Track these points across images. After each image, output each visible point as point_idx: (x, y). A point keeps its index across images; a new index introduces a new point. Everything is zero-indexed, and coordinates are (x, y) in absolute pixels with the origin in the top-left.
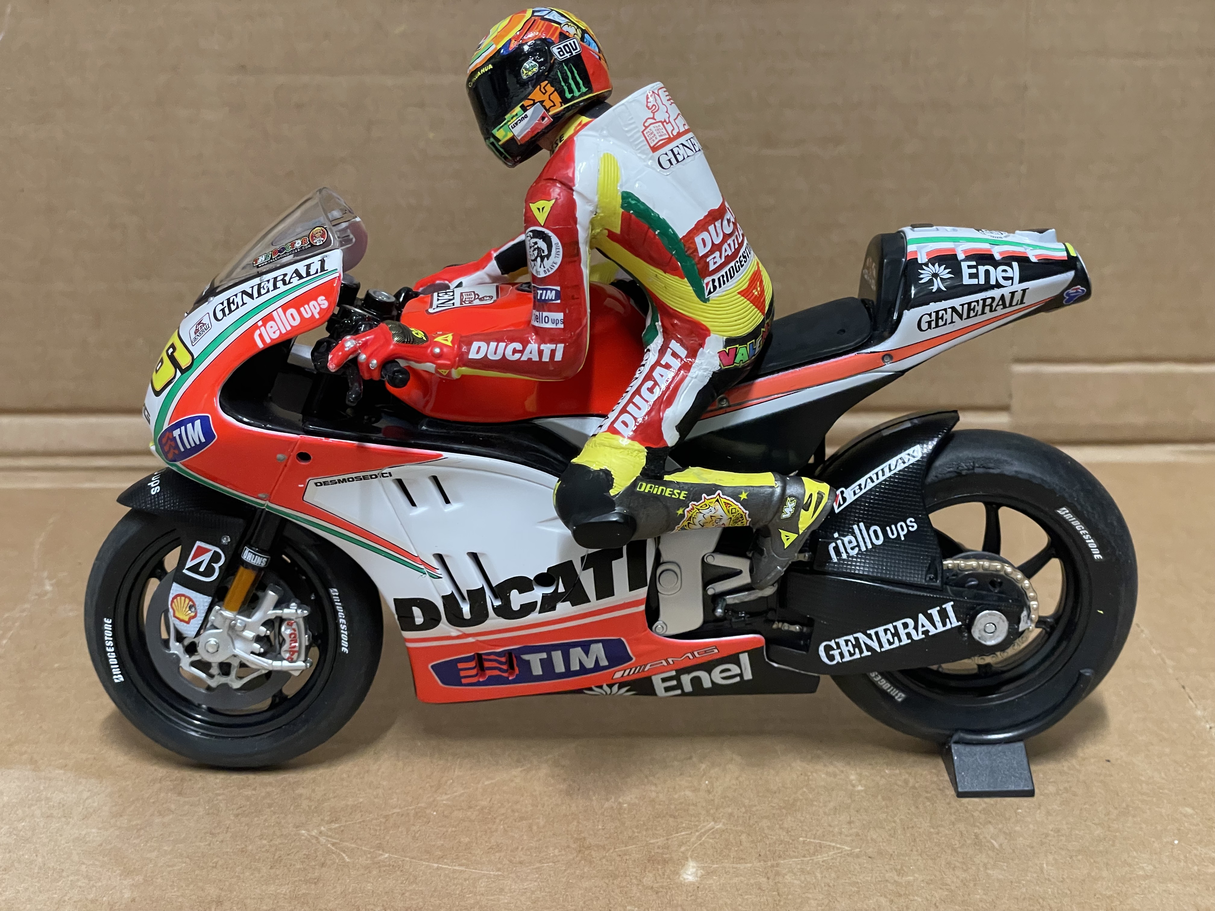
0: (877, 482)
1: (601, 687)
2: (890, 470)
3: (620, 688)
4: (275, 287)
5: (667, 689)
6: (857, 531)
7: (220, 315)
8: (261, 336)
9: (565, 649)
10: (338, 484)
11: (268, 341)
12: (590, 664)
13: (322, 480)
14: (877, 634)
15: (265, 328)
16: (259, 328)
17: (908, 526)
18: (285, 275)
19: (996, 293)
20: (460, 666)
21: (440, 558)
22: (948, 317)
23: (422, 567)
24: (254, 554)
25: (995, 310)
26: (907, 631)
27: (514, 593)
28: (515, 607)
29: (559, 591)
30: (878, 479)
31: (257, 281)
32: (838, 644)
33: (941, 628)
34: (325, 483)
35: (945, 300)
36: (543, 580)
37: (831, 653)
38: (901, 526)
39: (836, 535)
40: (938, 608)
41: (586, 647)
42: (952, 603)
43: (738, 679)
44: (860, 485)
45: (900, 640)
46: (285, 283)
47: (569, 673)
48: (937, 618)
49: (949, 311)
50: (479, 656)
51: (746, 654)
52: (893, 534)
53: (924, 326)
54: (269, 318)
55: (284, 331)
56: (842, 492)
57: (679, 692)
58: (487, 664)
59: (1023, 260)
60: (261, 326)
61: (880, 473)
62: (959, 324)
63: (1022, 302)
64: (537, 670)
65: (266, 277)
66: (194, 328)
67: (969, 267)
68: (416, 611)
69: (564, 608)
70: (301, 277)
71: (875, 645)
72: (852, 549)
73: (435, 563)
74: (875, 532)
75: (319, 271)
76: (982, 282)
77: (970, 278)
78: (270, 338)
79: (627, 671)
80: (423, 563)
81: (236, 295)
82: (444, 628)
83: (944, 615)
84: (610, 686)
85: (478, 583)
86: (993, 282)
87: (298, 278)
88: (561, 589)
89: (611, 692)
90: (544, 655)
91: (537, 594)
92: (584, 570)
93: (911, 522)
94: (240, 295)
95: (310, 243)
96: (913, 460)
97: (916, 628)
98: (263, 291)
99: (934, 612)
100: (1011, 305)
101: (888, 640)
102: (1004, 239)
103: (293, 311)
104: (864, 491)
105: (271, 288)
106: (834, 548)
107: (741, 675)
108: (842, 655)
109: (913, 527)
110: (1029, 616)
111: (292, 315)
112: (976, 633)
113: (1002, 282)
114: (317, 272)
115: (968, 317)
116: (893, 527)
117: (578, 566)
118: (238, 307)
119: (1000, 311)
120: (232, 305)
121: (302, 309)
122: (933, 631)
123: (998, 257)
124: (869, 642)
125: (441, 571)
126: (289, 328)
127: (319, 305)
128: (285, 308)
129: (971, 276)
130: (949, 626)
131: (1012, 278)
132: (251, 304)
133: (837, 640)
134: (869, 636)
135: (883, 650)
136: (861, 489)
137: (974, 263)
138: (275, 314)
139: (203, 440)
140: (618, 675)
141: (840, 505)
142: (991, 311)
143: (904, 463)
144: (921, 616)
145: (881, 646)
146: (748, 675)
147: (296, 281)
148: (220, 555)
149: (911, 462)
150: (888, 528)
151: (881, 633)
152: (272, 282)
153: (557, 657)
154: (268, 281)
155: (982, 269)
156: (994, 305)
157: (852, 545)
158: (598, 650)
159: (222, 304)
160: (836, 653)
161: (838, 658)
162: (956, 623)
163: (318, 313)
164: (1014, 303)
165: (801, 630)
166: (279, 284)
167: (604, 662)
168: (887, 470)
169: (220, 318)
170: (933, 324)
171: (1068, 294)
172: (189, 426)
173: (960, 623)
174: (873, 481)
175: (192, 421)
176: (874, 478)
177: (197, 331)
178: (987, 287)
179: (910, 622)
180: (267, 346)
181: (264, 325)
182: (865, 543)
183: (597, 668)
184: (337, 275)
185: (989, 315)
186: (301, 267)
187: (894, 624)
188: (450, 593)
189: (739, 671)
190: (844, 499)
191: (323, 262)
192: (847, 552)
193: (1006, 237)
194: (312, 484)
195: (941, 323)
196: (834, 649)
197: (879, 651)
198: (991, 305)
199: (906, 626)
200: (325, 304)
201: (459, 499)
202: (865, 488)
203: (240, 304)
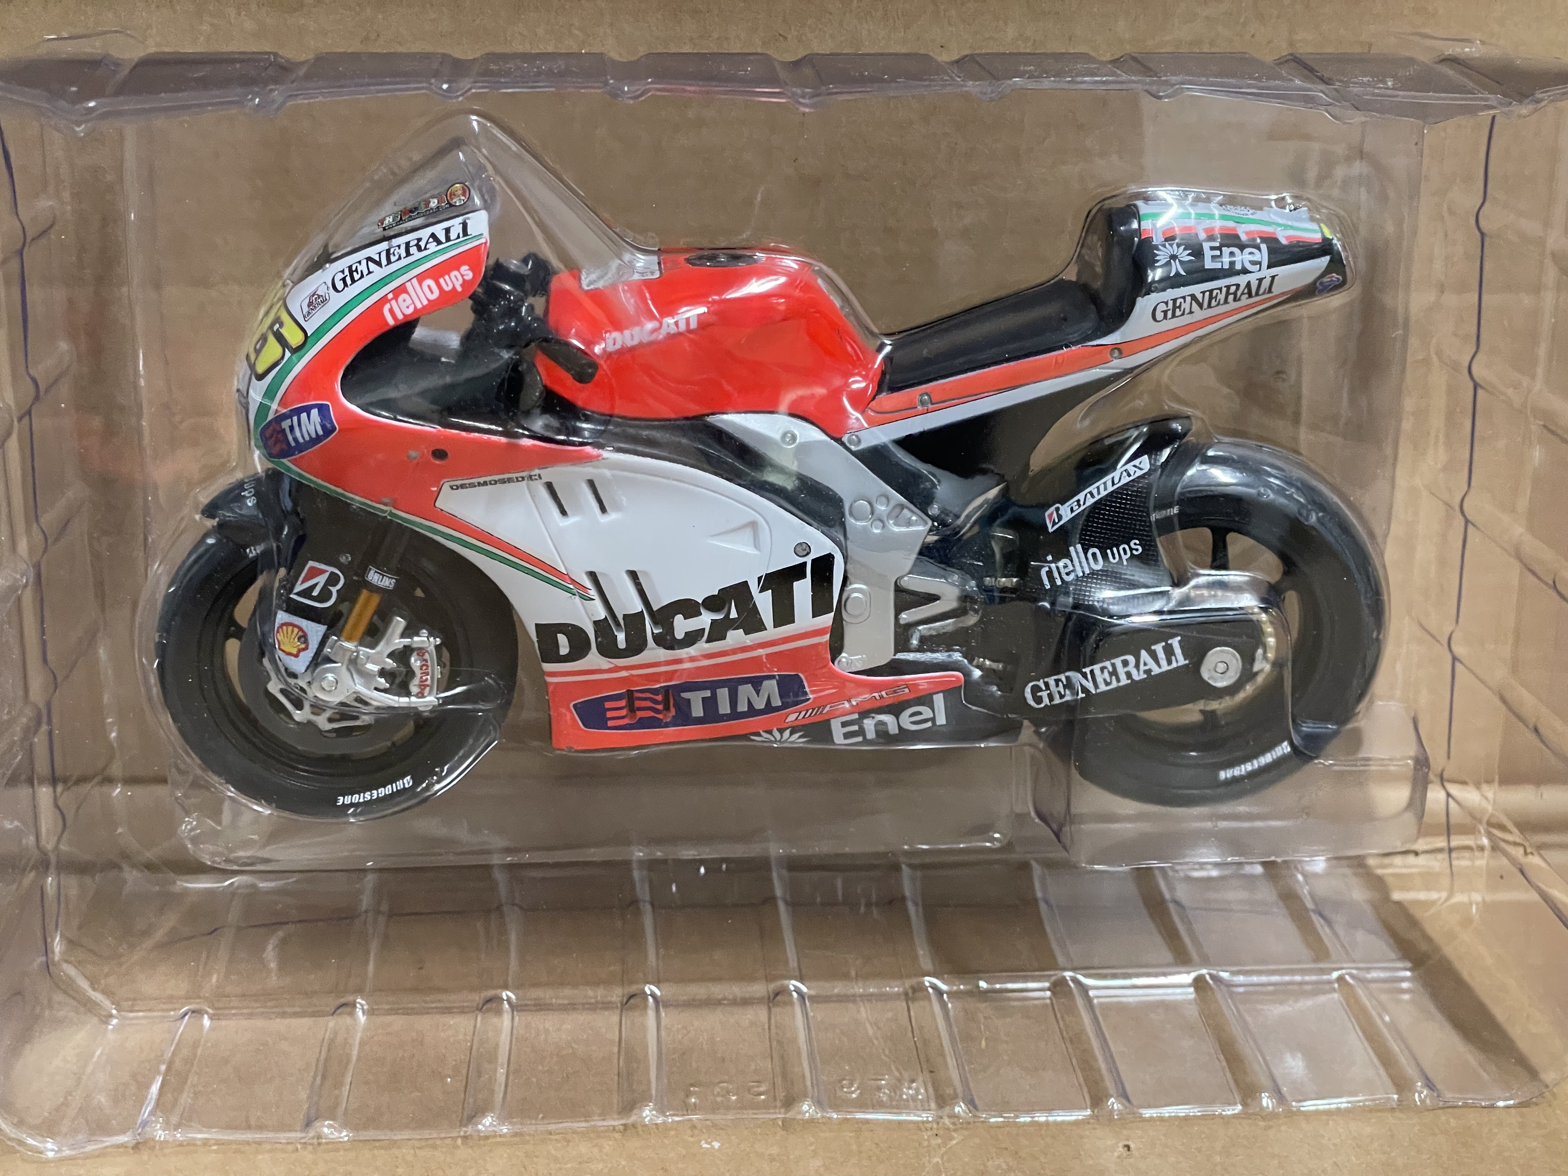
0: (1097, 497)
1: (770, 732)
2: (1113, 484)
3: (791, 734)
4: (408, 254)
5: (847, 736)
6: (1073, 554)
7: (340, 285)
8: (391, 311)
9: (733, 686)
10: (477, 488)
11: (400, 316)
12: (760, 704)
13: (459, 483)
14: (1092, 672)
15: (397, 301)
16: (389, 301)
17: (1131, 549)
18: (419, 240)
19: (1242, 280)
20: (608, 705)
21: (593, 576)
22: (1186, 306)
23: (571, 586)
24: (380, 574)
25: (1239, 300)
26: (1126, 669)
27: (679, 619)
28: (679, 635)
29: (731, 617)
30: (1099, 493)
31: (384, 245)
32: (1047, 685)
33: (1165, 667)
34: (463, 486)
35: (1184, 286)
36: (712, 603)
37: (1039, 694)
38: (1124, 549)
39: (1050, 558)
40: (1164, 644)
41: (756, 683)
42: (1179, 638)
43: (929, 724)
44: (1078, 501)
45: (1118, 680)
46: (419, 249)
47: (735, 715)
48: (1161, 655)
49: (1188, 299)
50: (630, 693)
51: (941, 695)
52: (1114, 558)
53: (1159, 316)
54: (400, 290)
55: (419, 306)
56: (1057, 509)
57: (860, 739)
58: (638, 704)
59: (1271, 242)
60: (392, 299)
61: (1102, 488)
62: (1199, 314)
63: (1270, 291)
64: (698, 711)
65: (395, 242)
66: (307, 301)
67: (1213, 248)
68: (562, 639)
69: (735, 637)
70: (439, 242)
71: (1090, 686)
72: (1068, 574)
73: (588, 583)
75: (461, 235)
76: (1226, 266)
77: (1212, 261)
78: (403, 314)
79: (803, 713)
80: (573, 581)
81: (360, 262)
82: (594, 659)
83: (1169, 652)
84: (781, 731)
85: (637, 606)
86: (1238, 267)
87: (435, 244)
88: (734, 614)
89: (782, 737)
90: (708, 694)
91: (706, 619)
92: (760, 592)
93: (1135, 544)
94: (364, 262)
95: (449, 203)
96: (1139, 473)
97: (1137, 666)
98: (393, 259)
99: (1159, 648)
100: (1257, 294)
101: (1105, 680)
102: (1251, 217)
103: (429, 282)
104: (1082, 508)
105: (403, 254)
106: (1047, 572)
107: (933, 720)
108: (1051, 697)
109: (1137, 550)
110: (1264, 654)
111: (429, 287)
112: (1205, 673)
113: (1249, 267)
114: (458, 237)
115: (1209, 306)
116: (1115, 549)
117: (754, 588)
118: (362, 276)
119: (1245, 301)
120: (355, 274)
121: (441, 280)
122: (1156, 670)
123: (1244, 238)
124: (1084, 682)
125: (593, 593)
126: (425, 302)
127: (462, 276)
128: (421, 278)
129: (1215, 259)
130: (1174, 665)
131: (1260, 263)
132: (379, 273)
133: (1046, 680)
134: (1085, 675)
135: (1098, 691)
136: (1079, 506)
137: (1217, 244)
138: (408, 285)
139: (321, 432)
140: (792, 718)
141: (1054, 524)
142: (1235, 300)
143: (1129, 475)
144: (1144, 654)
145: (1096, 686)
146: (941, 720)
147: (433, 247)
148: (338, 577)
149: (1137, 475)
150: (1109, 551)
151: (1097, 672)
152: (403, 247)
153: (723, 694)
154: (399, 246)
155: (1226, 251)
156: (1239, 293)
157: (1067, 570)
158: (771, 687)
159: (343, 272)
160: (1044, 694)
161: (1046, 701)
162: (1182, 661)
163: (462, 285)
164: (1261, 292)
165: (1004, 668)
166: (413, 250)
167: (777, 702)
168: (1109, 484)
169: (340, 289)
170: (1170, 314)
171: (1321, 283)
172: (304, 416)
173: (1187, 662)
174: (1093, 497)
175: (308, 410)
176: (1095, 492)
177: (310, 304)
178: (1231, 272)
179: (1131, 659)
180: (399, 323)
181: (396, 298)
182: (1082, 567)
183: (768, 708)
184: (483, 241)
185: (1232, 305)
186: (439, 230)
187: (1113, 661)
188: (603, 617)
189: (932, 716)
190: (1060, 517)
191: (465, 225)
192: (1061, 578)
193: (1252, 214)
194: (446, 488)
195: (1178, 312)
196: (1041, 690)
197: (1094, 692)
198: (1235, 294)
199: (1125, 663)
200: (469, 275)
201: (618, 508)
202: (1084, 504)
203: (365, 272)
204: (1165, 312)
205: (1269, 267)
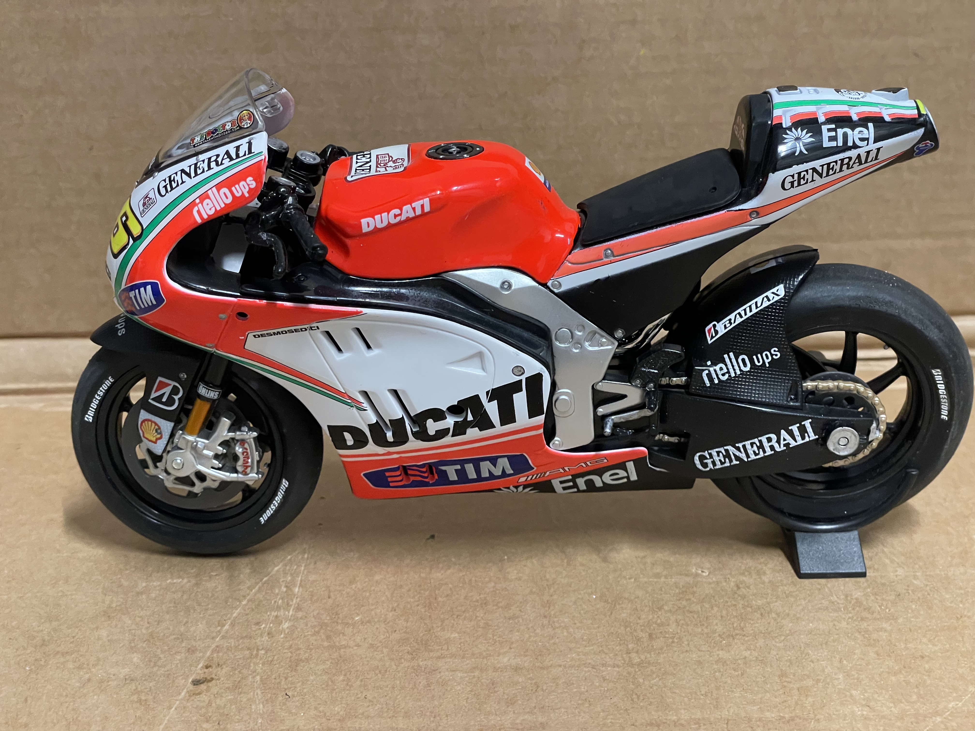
0: (745, 318)
1: (509, 488)
2: (757, 307)
3: (524, 488)
4: (209, 168)
5: (564, 488)
6: (727, 360)
7: (163, 191)
8: (199, 212)
9: (476, 463)
10: (273, 336)
11: (205, 217)
12: (497, 472)
13: (259, 333)
14: (744, 446)
15: (202, 205)
16: (197, 205)
17: (772, 355)
18: (218, 156)
19: (853, 153)
20: (387, 474)
21: (365, 394)
22: (809, 177)
23: (349, 401)
24: (207, 389)
25: (852, 167)
26: (770, 444)
27: (430, 422)
28: (431, 432)
29: (468, 419)
30: (746, 314)
31: (193, 160)
32: (710, 455)
33: (800, 441)
34: (262, 335)
35: (807, 162)
36: (454, 410)
37: (706, 461)
38: (766, 355)
39: (709, 363)
40: (798, 425)
41: (494, 461)
42: (810, 420)
43: (625, 480)
44: (730, 320)
45: (764, 452)
46: (217, 165)
47: (480, 478)
48: (796, 433)
49: (810, 172)
50: (404, 468)
51: (632, 463)
52: (759, 362)
53: (787, 185)
54: (204, 197)
55: (218, 208)
56: (714, 326)
57: (575, 490)
58: (410, 472)
59: (878, 121)
60: (199, 203)
61: (748, 309)
62: (819, 181)
63: (876, 158)
64: (453, 476)
65: (201, 157)
66: (142, 201)
67: (829, 130)
68: (347, 436)
69: (473, 433)
70: (231, 159)
71: (743, 456)
72: (723, 375)
73: (361, 399)
74: (743, 360)
75: (247, 153)
76: (840, 144)
77: (829, 141)
78: (207, 214)
79: (530, 477)
80: (350, 398)
81: (176, 173)
82: (371, 448)
83: (803, 431)
84: (516, 487)
85: (399, 413)
86: (850, 144)
87: (228, 160)
88: (470, 418)
89: (517, 491)
90: (458, 467)
91: (450, 421)
92: (489, 402)
93: (775, 351)
94: (179, 173)
95: (239, 126)
96: (777, 298)
97: (778, 442)
98: (199, 172)
99: (795, 428)
100: (866, 162)
101: (754, 452)
102: (861, 100)
103: (225, 190)
104: (733, 325)
105: (206, 169)
106: (707, 374)
107: (628, 477)
108: (714, 463)
109: (776, 355)
110: (878, 425)
111: (225, 194)
112: (831, 446)
113: (858, 143)
114: (245, 155)
115: (828, 175)
116: (759, 356)
117: (484, 399)
118: (178, 185)
119: (856, 167)
120: (173, 182)
121: (233, 189)
122: (793, 444)
123: (855, 118)
124: (738, 453)
125: (366, 405)
126: (223, 205)
127: (248, 185)
128: (219, 187)
129: (831, 139)
130: (807, 439)
131: (867, 139)
132: (189, 182)
133: (709, 451)
134: (738, 449)
135: (749, 459)
136: (731, 323)
137: (833, 126)
138: (210, 192)
139: (154, 303)
140: (523, 480)
141: (712, 337)
142: (848, 168)
143: (769, 300)
144: (783, 432)
145: (748, 456)
146: (634, 477)
147: (227, 163)
148: (179, 389)
149: (775, 300)
150: (754, 357)
151: (748, 446)
152: (206, 161)
153: (470, 468)
154: (203, 161)
155: (840, 131)
156: (851, 163)
157: (723, 372)
158: (504, 463)
159: (165, 180)
160: (709, 461)
161: (711, 466)
162: (813, 437)
163: (248, 192)
164: (869, 160)
165: (679, 441)
166: (213, 165)
167: (510, 471)
168: (754, 307)
169: (163, 194)
170: (796, 184)
171: (918, 148)
172: (142, 289)
173: (817, 437)
174: (741, 317)
175: (145, 285)
176: (743, 313)
177: (144, 204)
178: (846, 148)
179: (773, 436)
180: (205, 221)
181: (202, 202)
182: (734, 370)
183: (504, 474)
184: (263, 157)
185: (846, 172)
186: (231, 148)
187: (759, 438)
188: (375, 421)
189: (626, 475)
190: (716, 332)
191: (250, 144)
192: (718, 378)
193: (862, 97)
194: (251, 336)
195: (802, 182)
196: (707, 459)
197: (746, 460)
198: (848, 164)
199: (769, 440)
200: (253, 185)
201: (379, 346)
202: (734, 322)
203: (180, 182)
204: (792, 183)
205: (875, 142)
